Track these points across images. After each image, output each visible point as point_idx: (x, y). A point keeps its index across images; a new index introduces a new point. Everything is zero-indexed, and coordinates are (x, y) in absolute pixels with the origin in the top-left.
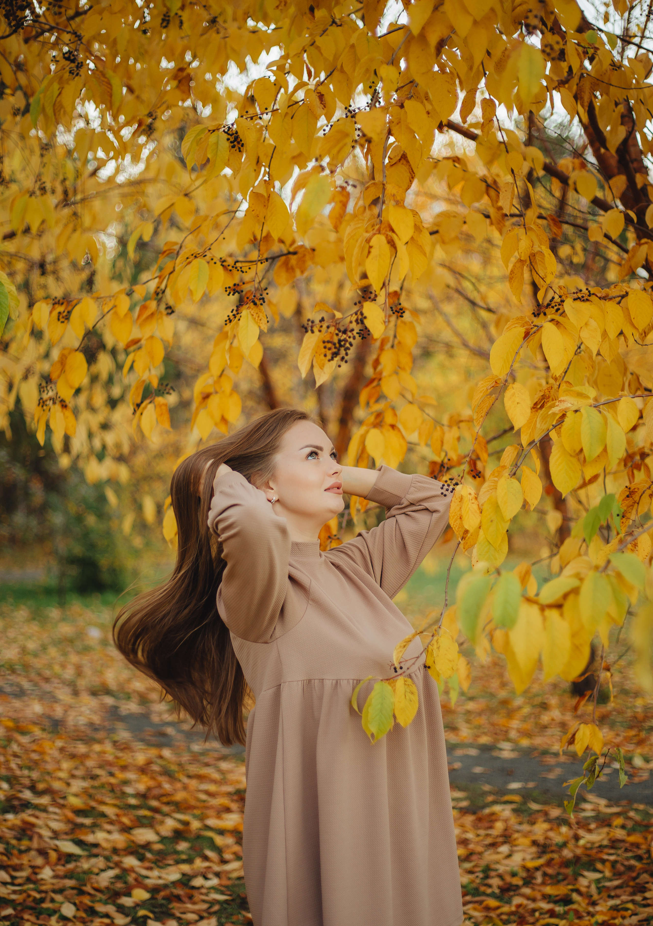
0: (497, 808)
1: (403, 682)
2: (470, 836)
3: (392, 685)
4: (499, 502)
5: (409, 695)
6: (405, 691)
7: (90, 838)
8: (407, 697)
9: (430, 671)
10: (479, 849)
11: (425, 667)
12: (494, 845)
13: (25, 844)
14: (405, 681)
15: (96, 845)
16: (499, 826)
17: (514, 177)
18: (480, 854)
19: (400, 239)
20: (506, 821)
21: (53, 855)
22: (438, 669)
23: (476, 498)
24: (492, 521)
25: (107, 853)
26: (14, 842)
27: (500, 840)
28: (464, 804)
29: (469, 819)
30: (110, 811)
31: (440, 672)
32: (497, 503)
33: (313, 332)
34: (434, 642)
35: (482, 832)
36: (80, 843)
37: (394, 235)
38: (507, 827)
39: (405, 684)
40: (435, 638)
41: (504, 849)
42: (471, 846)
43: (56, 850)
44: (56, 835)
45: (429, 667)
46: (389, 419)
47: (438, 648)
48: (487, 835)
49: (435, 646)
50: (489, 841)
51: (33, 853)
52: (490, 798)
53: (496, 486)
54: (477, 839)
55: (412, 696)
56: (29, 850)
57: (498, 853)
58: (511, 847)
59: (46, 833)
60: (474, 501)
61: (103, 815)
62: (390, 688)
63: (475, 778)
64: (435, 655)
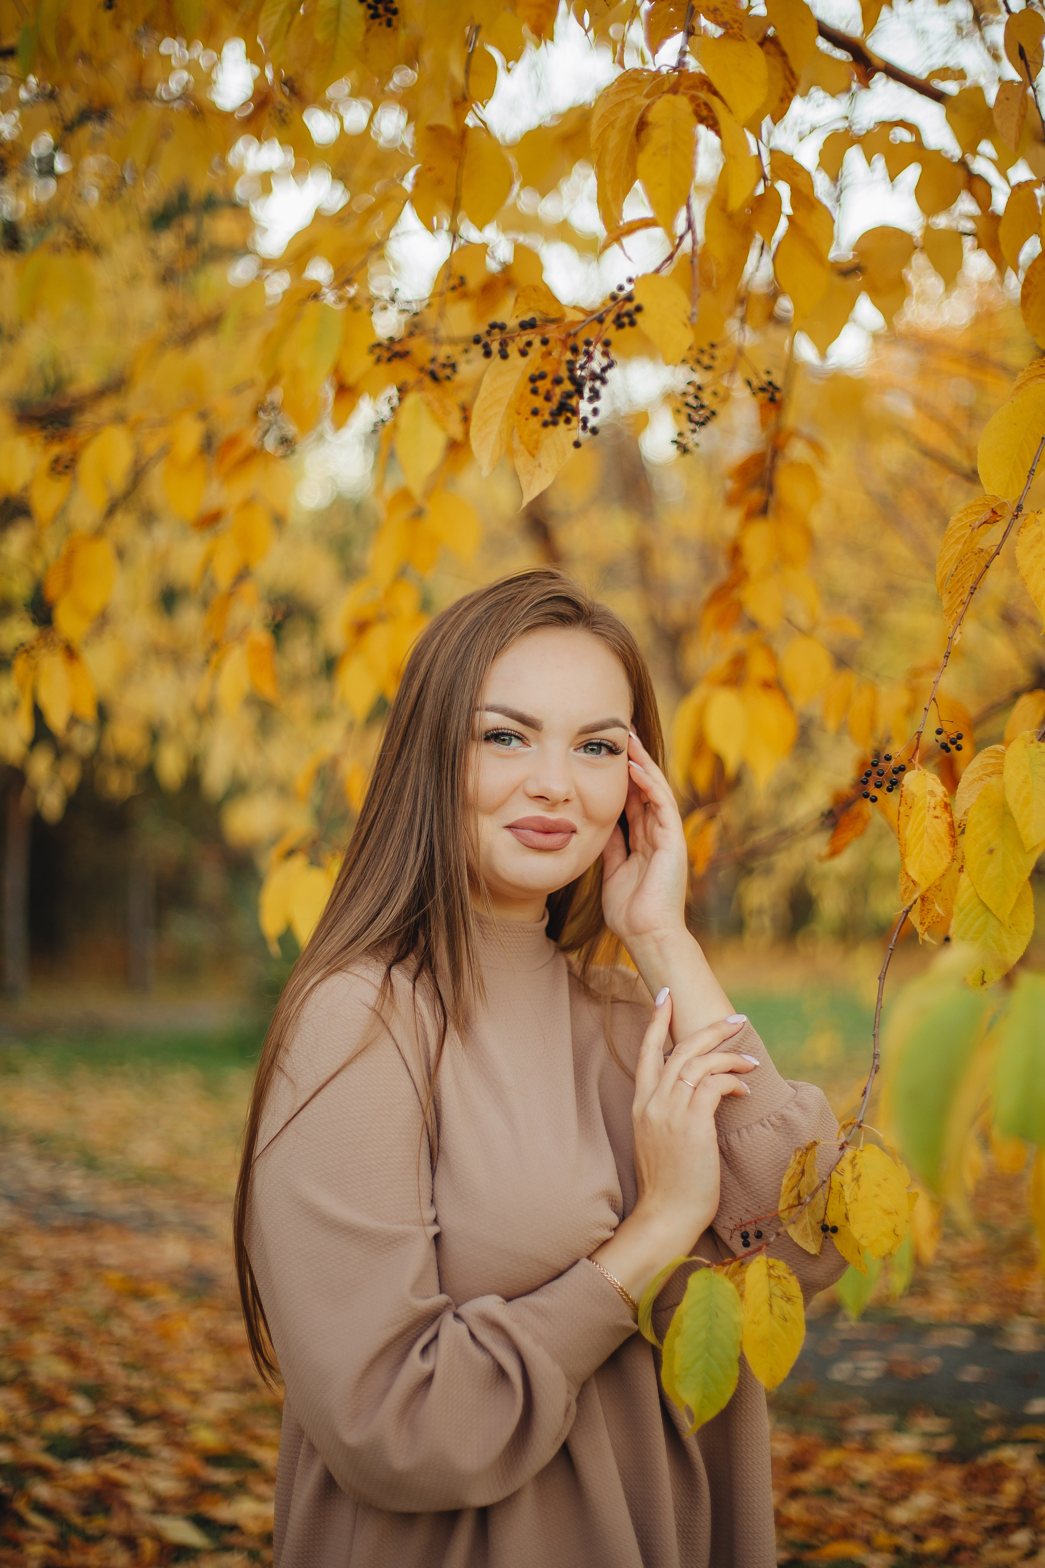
0: (1007, 1453)
1: (764, 1270)
2: (956, 1509)
3: (738, 1278)
4: (1010, 800)
5: (780, 1304)
6: (771, 1295)
7: (224, 1512)
8: (776, 1310)
9: (836, 1240)
10: (973, 1538)
11: (825, 1228)
12: (1000, 1530)
13: (98, 1523)
14: (771, 1267)
15: (233, 1528)
16: (1011, 1489)
17: (1027, 66)
18: (975, 1549)
19: (730, 111)
20: (1024, 1479)
21: (148, 1547)
22: (856, 1235)
23: (946, 806)
24: (991, 851)
25: (251, 1544)
26: (77, 1520)
27: (1013, 1519)
28: (944, 1444)
29: (953, 1475)
30: (268, 1456)
31: (864, 1242)
32: (1004, 805)
33: (504, 356)
34: (845, 1164)
35: (980, 1501)
36: (203, 1523)
37: (715, 102)
38: (1027, 1491)
39: (770, 1276)
40: (849, 1153)
41: (1021, 1538)
42: (958, 1533)
43: (157, 1537)
44: (162, 1505)
45: (835, 1230)
46: (759, 667)
47: (857, 1179)
48: (989, 1509)
49: (848, 1176)
50: (991, 1520)
51: (112, 1544)
52: (993, 1433)
53: (1002, 765)
54: (970, 1517)
55: (788, 1307)
56: (104, 1535)
57: (1010, 1547)
58: (1036, 1534)
59: (140, 1501)
60: (939, 812)
61: (254, 1465)
62: (731, 1286)
63: (965, 1391)
64: (847, 1200)
